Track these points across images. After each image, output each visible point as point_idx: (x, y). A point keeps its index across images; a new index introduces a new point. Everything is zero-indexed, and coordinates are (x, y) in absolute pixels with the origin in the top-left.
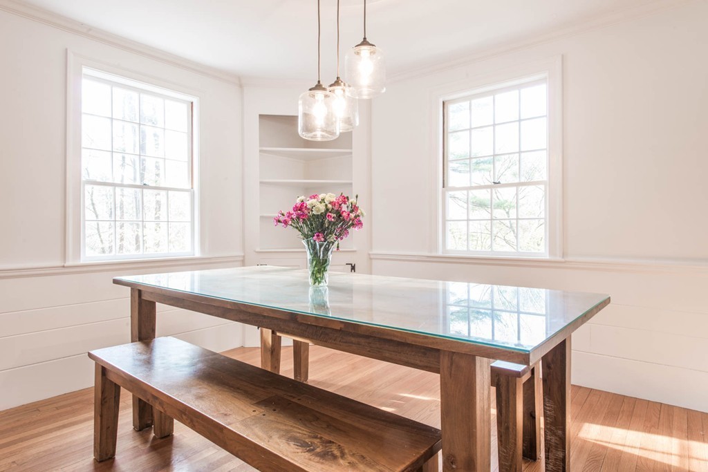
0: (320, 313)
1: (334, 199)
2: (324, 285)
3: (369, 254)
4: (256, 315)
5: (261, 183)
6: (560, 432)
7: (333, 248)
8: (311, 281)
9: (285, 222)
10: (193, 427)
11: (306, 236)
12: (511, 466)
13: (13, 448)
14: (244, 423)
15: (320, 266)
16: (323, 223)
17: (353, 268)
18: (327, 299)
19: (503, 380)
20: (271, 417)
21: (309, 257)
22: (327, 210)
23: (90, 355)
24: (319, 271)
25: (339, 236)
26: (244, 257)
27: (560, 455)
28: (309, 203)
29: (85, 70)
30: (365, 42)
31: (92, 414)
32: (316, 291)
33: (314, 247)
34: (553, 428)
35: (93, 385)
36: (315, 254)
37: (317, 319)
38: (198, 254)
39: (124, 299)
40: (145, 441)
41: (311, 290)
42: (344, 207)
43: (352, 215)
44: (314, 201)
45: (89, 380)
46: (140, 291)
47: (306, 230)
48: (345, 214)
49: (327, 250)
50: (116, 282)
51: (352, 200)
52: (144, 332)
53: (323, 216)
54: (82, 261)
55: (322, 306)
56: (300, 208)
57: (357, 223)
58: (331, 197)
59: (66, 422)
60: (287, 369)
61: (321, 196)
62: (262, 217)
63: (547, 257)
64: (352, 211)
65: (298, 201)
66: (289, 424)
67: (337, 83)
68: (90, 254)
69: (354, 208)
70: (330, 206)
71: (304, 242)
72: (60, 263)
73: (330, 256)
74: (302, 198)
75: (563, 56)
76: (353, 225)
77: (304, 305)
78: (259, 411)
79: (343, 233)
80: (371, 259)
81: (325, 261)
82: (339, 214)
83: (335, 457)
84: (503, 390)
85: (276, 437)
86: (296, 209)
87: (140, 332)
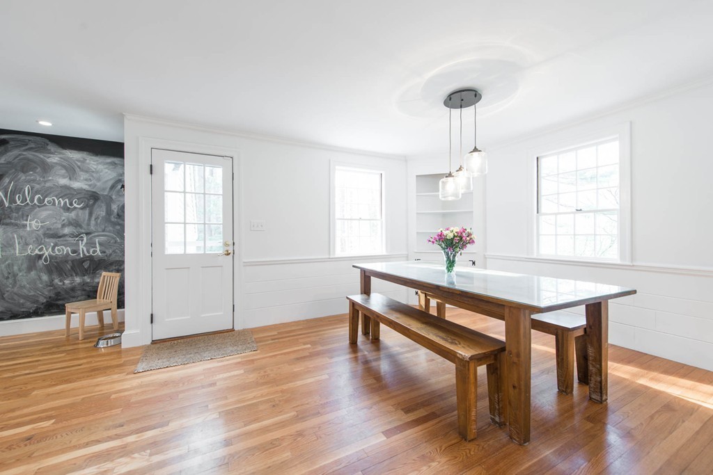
0: (451, 286)
1: (458, 231)
2: (453, 273)
3: (485, 255)
4: (420, 285)
5: (417, 213)
6: (598, 366)
7: (458, 255)
8: (446, 271)
9: (433, 242)
10: (395, 330)
11: (444, 249)
12: (565, 381)
13: (318, 333)
14: (417, 328)
15: (451, 264)
16: (452, 243)
17: (474, 263)
18: (455, 280)
19: (560, 332)
20: (428, 328)
21: (445, 259)
22: (454, 236)
23: (347, 298)
24: (450, 266)
25: (462, 248)
26: (408, 255)
27: (599, 379)
28: (445, 233)
29: (337, 167)
30: (476, 150)
31: (348, 324)
32: (449, 276)
33: (448, 254)
34: (594, 363)
35: (348, 312)
36: (448, 258)
37: (448, 288)
38: (384, 253)
39: (357, 275)
40: (368, 339)
41: (446, 276)
42: (464, 234)
43: (468, 239)
44: (447, 232)
45: (346, 310)
46: (365, 271)
47: (443, 245)
48: (464, 238)
49: (454, 256)
50: (354, 266)
51: (468, 230)
52: (366, 290)
53: (452, 239)
54: (336, 256)
55: (452, 283)
56: (441, 235)
57: (472, 242)
58: (457, 229)
59: (335, 327)
60: (433, 312)
61: (452, 229)
62: (417, 233)
63: (619, 262)
64: (468, 236)
65: (439, 231)
66: (436, 331)
67: (460, 169)
68: (339, 253)
69: (469, 235)
70: (456, 234)
71: (443, 252)
72: (327, 257)
73: (456, 259)
74: (441, 229)
75: (631, 123)
76: (469, 243)
77: (443, 282)
78: (423, 326)
79: (464, 246)
80: (486, 258)
81: (454, 261)
82: (461, 237)
83: (456, 344)
84: (560, 337)
85: (431, 334)
86: (438, 235)
87: (365, 290)
